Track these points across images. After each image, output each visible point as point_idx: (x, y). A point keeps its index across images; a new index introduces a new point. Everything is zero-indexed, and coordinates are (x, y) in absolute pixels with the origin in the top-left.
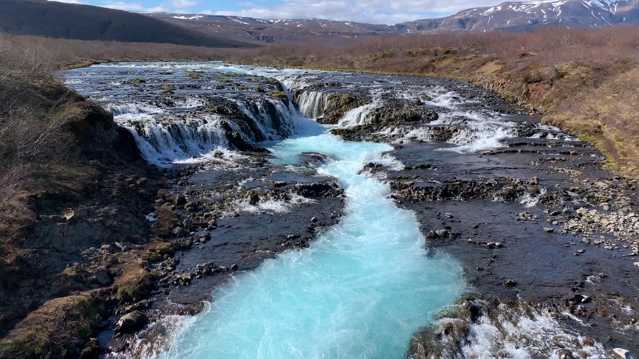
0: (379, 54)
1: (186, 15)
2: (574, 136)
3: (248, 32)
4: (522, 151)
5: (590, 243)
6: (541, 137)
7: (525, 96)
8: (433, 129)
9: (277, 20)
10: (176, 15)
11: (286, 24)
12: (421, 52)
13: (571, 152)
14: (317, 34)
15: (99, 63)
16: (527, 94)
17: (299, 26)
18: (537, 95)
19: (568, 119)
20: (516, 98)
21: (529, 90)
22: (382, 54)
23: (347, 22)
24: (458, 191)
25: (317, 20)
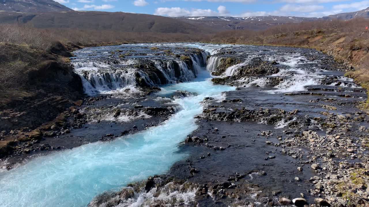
0: (280, 35)
1: (195, 17)
2: (359, 85)
3: (229, 25)
4: (313, 94)
5: (286, 153)
6: (336, 85)
7: (349, 59)
8: (269, 79)
9: (247, 17)
10: (190, 17)
11: (252, 19)
12: (304, 33)
13: (346, 95)
14: (270, 24)
15: (127, 44)
16: (351, 58)
17: (260, 20)
18: (357, 58)
19: (362, 74)
20: (343, 60)
21: (352, 55)
22: (281, 34)
23: (290, 17)
24: (240, 116)
25: (272, 17)
